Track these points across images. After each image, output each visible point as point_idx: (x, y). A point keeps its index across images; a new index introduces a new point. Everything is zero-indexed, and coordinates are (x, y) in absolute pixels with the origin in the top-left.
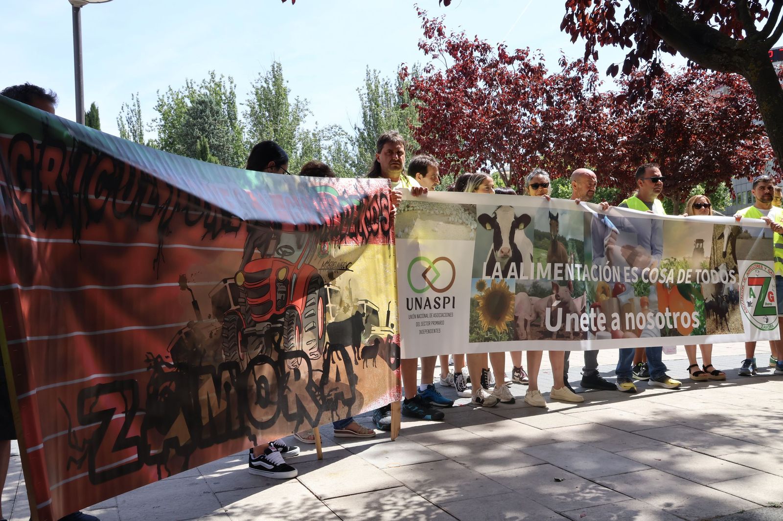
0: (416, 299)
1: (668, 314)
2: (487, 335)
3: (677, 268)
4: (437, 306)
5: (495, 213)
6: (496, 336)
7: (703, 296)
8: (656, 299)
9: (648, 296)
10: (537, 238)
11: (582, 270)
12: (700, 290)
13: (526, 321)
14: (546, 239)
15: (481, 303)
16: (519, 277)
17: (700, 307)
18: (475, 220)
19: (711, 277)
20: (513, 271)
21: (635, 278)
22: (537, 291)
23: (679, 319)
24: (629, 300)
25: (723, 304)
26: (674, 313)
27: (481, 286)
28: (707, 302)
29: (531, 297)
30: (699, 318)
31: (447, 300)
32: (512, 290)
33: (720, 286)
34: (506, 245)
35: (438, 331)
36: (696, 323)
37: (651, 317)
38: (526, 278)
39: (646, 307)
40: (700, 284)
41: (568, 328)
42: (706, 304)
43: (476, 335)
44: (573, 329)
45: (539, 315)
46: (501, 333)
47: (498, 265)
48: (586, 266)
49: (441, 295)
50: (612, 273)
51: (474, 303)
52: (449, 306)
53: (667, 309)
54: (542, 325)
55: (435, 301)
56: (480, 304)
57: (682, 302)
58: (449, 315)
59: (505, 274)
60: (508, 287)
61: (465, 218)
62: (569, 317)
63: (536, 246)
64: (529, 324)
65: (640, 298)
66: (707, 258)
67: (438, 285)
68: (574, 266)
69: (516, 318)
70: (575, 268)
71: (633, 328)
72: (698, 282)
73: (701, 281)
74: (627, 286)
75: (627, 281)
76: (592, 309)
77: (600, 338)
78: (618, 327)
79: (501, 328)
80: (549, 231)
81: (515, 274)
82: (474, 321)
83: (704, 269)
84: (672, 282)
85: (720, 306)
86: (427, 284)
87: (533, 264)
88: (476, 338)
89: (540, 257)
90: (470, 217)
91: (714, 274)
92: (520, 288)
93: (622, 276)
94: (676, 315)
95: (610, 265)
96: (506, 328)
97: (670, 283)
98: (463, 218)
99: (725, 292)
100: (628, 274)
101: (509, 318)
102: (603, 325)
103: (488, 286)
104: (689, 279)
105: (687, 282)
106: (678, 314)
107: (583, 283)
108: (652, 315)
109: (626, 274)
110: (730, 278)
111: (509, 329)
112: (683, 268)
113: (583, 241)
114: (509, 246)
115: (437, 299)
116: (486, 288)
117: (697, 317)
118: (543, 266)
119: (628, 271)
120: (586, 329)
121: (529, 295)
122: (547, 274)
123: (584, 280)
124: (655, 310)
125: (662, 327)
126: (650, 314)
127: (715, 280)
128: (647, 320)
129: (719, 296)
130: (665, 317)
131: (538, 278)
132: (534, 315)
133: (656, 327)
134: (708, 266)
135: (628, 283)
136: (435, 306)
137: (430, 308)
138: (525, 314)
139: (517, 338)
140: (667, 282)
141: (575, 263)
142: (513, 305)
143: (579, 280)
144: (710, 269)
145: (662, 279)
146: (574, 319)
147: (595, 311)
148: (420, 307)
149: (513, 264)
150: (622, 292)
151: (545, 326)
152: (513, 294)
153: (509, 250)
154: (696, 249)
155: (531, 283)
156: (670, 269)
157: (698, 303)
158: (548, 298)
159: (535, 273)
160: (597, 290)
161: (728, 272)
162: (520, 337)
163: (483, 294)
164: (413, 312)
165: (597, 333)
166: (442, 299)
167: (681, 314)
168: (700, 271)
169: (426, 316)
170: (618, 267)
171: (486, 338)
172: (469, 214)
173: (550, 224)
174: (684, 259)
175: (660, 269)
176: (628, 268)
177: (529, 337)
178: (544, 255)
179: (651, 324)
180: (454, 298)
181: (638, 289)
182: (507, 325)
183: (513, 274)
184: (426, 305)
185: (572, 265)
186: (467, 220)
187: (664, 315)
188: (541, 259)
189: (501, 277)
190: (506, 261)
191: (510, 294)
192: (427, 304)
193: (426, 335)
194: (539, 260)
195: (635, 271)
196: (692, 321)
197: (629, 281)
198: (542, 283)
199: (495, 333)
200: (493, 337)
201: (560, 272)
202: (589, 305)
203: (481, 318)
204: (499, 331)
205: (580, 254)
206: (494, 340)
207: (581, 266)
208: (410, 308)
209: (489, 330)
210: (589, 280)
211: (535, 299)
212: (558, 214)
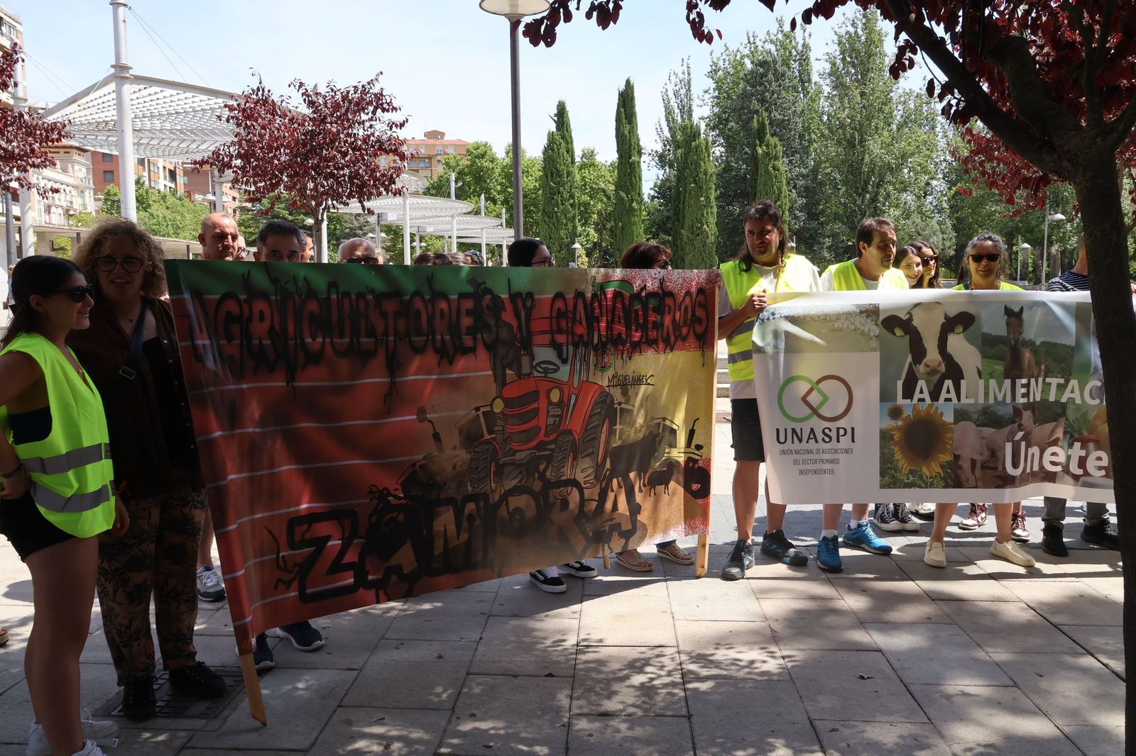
0: (794, 430)
2: (908, 479)
4: (827, 439)
5: (909, 313)
6: (925, 481)
10: (988, 343)
11: (1062, 386)
13: (973, 462)
14: (1001, 346)
15: (897, 436)
16: (959, 399)
18: (876, 324)
20: (948, 392)
22: (988, 419)
27: (896, 413)
31: (842, 432)
32: (949, 418)
35: (832, 472)
38: (972, 401)
43: (890, 477)
45: (994, 453)
46: (931, 478)
47: (921, 383)
48: (1074, 383)
49: (833, 425)
51: (885, 436)
52: (845, 441)
54: (1000, 467)
55: (823, 432)
56: (895, 437)
58: (847, 451)
59: (935, 395)
60: (942, 414)
61: (860, 322)
63: (985, 356)
64: (978, 465)
67: (825, 412)
68: (1044, 380)
69: (957, 457)
76: (1077, 444)
77: (1086, 485)
79: (931, 469)
80: (1005, 333)
81: (953, 395)
82: (886, 460)
86: (809, 411)
87: (981, 382)
88: (891, 483)
89: (994, 372)
90: (869, 320)
92: (961, 415)
96: (941, 471)
98: (857, 322)
101: (946, 458)
102: (1100, 468)
103: (908, 412)
107: (1064, 406)
111: (945, 472)
113: (1073, 344)
114: (939, 358)
115: (827, 431)
118: (998, 384)
120: (1058, 469)
121: (978, 426)
122: (1004, 395)
123: (1064, 400)
131: (991, 401)
132: (986, 454)
136: (823, 440)
137: (817, 442)
139: (958, 484)
142: (951, 439)
143: (1053, 400)
147: (1083, 447)
148: (800, 441)
149: (948, 383)
151: (1004, 468)
152: (951, 424)
153: (940, 363)
155: (980, 408)
158: (1007, 429)
159: (987, 394)
160: (1095, 418)
162: (964, 484)
163: (900, 423)
164: (788, 445)
166: (835, 430)
169: (809, 452)
171: (907, 483)
172: (867, 317)
173: (1007, 324)
178: (999, 368)
180: (853, 429)
182: (942, 467)
183: (948, 396)
184: (809, 438)
186: (864, 325)
188: (994, 375)
189: (928, 401)
190: (936, 378)
191: (945, 424)
192: (812, 436)
193: (810, 476)
194: (991, 375)
198: (999, 408)
199: (921, 477)
200: (919, 482)
201: (1024, 390)
202: (1072, 436)
203: (898, 456)
204: (928, 474)
205: (1062, 365)
206: (920, 487)
207: (1062, 381)
208: (782, 440)
209: (911, 472)
210: (1078, 401)
211: (988, 431)
212: (1022, 308)
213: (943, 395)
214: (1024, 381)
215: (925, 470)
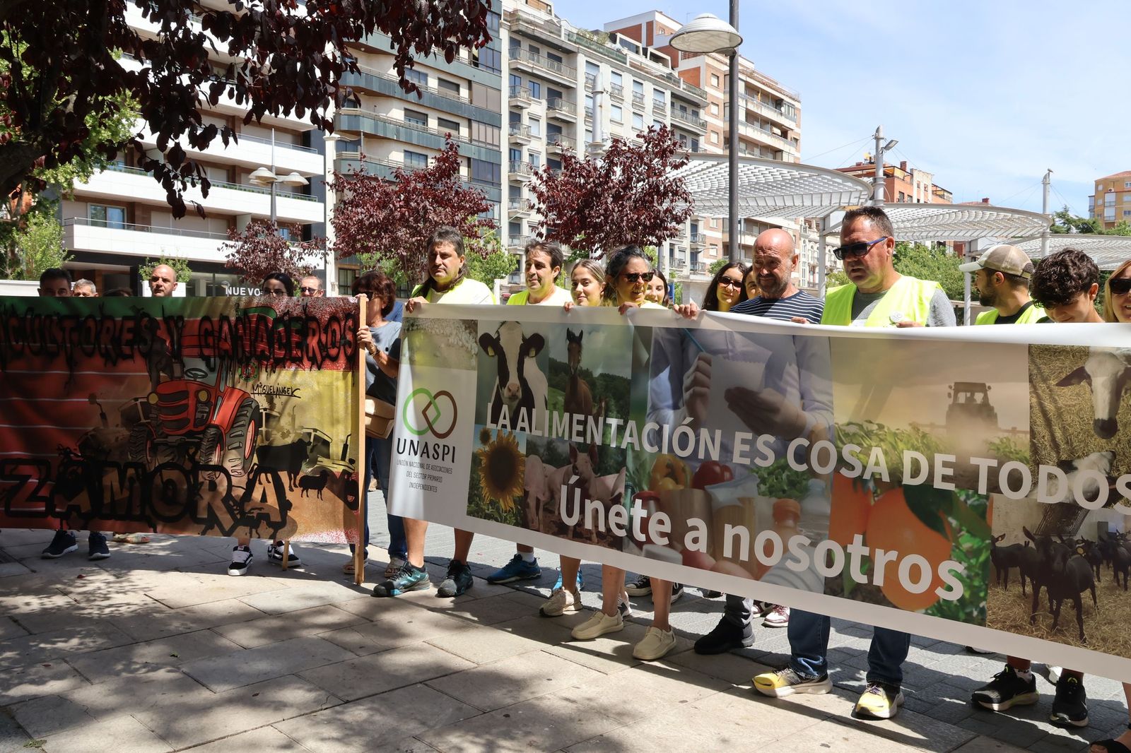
0: (412, 441)
1: (858, 548)
2: (488, 510)
3: (894, 448)
6: (499, 513)
7: (989, 528)
8: (827, 509)
9: (800, 499)
10: (554, 371)
11: (621, 429)
12: (982, 512)
13: (538, 500)
14: (563, 374)
15: (484, 461)
16: (531, 430)
17: (974, 553)
19: (1035, 484)
21: (765, 458)
22: (551, 455)
23: (892, 568)
24: (739, 499)
25: (1072, 562)
26: (879, 553)
27: (485, 437)
28: (998, 544)
29: (544, 465)
30: (966, 581)
32: (522, 449)
33: (1068, 512)
34: (513, 380)
35: (435, 489)
36: (950, 589)
37: (801, 546)
38: (540, 433)
39: (790, 523)
40: (987, 497)
41: (588, 525)
42: (995, 552)
43: (475, 505)
44: (596, 526)
45: (553, 494)
46: (504, 511)
47: (505, 409)
48: (632, 424)
49: (441, 442)
50: (697, 442)
51: (475, 460)
53: (858, 538)
54: (557, 512)
56: (483, 463)
57: (912, 527)
58: (448, 470)
59: (514, 424)
60: (518, 444)
61: (465, 338)
62: (590, 506)
65: (774, 500)
66: (1014, 430)
67: (437, 427)
68: (605, 420)
69: (526, 493)
70: (607, 426)
71: (744, 556)
72: (982, 489)
73: (994, 487)
74: (738, 471)
75: (737, 459)
76: (639, 502)
77: (651, 555)
78: (702, 546)
79: (506, 502)
82: (474, 486)
83: (1010, 459)
84: (886, 478)
85: (1057, 565)
88: (476, 511)
90: (471, 337)
91: (1051, 477)
92: (532, 448)
93: (726, 449)
94: (882, 558)
95: (695, 426)
96: (513, 506)
97: (877, 480)
98: (463, 338)
99: (1085, 531)
100: (747, 448)
101: (518, 493)
102: (663, 535)
103: (494, 438)
104: (945, 478)
105: (938, 484)
106: (893, 555)
107: (623, 452)
108: (807, 542)
109: (738, 447)
110: (1114, 497)
111: (517, 508)
112: (917, 449)
113: (630, 378)
114: (517, 382)
116: (491, 441)
117: (958, 576)
118: (560, 416)
119: (744, 441)
120: (622, 533)
121: (543, 461)
122: (564, 431)
123: (624, 446)
124: (819, 534)
125: (834, 572)
126: (798, 541)
127: (1050, 494)
128: (786, 550)
129: (1056, 540)
130: (848, 557)
131: (555, 435)
132: (547, 494)
133: (811, 569)
134: (1028, 454)
135: (743, 466)
138: (537, 491)
139: (526, 523)
140: (867, 476)
141: (606, 416)
142: (523, 472)
143: (613, 445)
144: (1036, 461)
145: (852, 468)
146: (597, 510)
147: (644, 506)
148: (416, 453)
149: (523, 410)
150: (723, 481)
151: (559, 514)
152: (524, 456)
153: (518, 388)
154: (955, 406)
155: (546, 442)
156: (870, 447)
157: (967, 542)
158: (565, 468)
159: (551, 427)
160: (655, 470)
161: (1112, 480)
162: (531, 525)
163: (487, 448)
165: (645, 547)
166: (441, 447)
167: (900, 558)
168: (994, 463)
170: (718, 433)
171: (486, 514)
172: (470, 333)
173: (568, 349)
174: (916, 428)
175: (840, 444)
176: (749, 436)
177: (542, 526)
179: (797, 561)
180: (455, 448)
181: (772, 480)
182: (515, 502)
184: (423, 452)
185: (601, 419)
186: (467, 342)
187: (845, 548)
190: (515, 404)
191: (520, 455)
192: (425, 451)
194: (555, 406)
195: (766, 444)
196: (937, 582)
197: (747, 461)
198: (559, 444)
199: (498, 509)
200: (496, 515)
201: (581, 428)
202: (633, 492)
203: (483, 484)
204: (503, 507)
205: (621, 402)
206: (497, 520)
207: (621, 422)
208: (401, 450)
209: (492, 503)
210: (637, 448)
211: (550, 468)
212: (582, 333)
213: (520, 424)
214: (582, 417)
215: (501, 502)
